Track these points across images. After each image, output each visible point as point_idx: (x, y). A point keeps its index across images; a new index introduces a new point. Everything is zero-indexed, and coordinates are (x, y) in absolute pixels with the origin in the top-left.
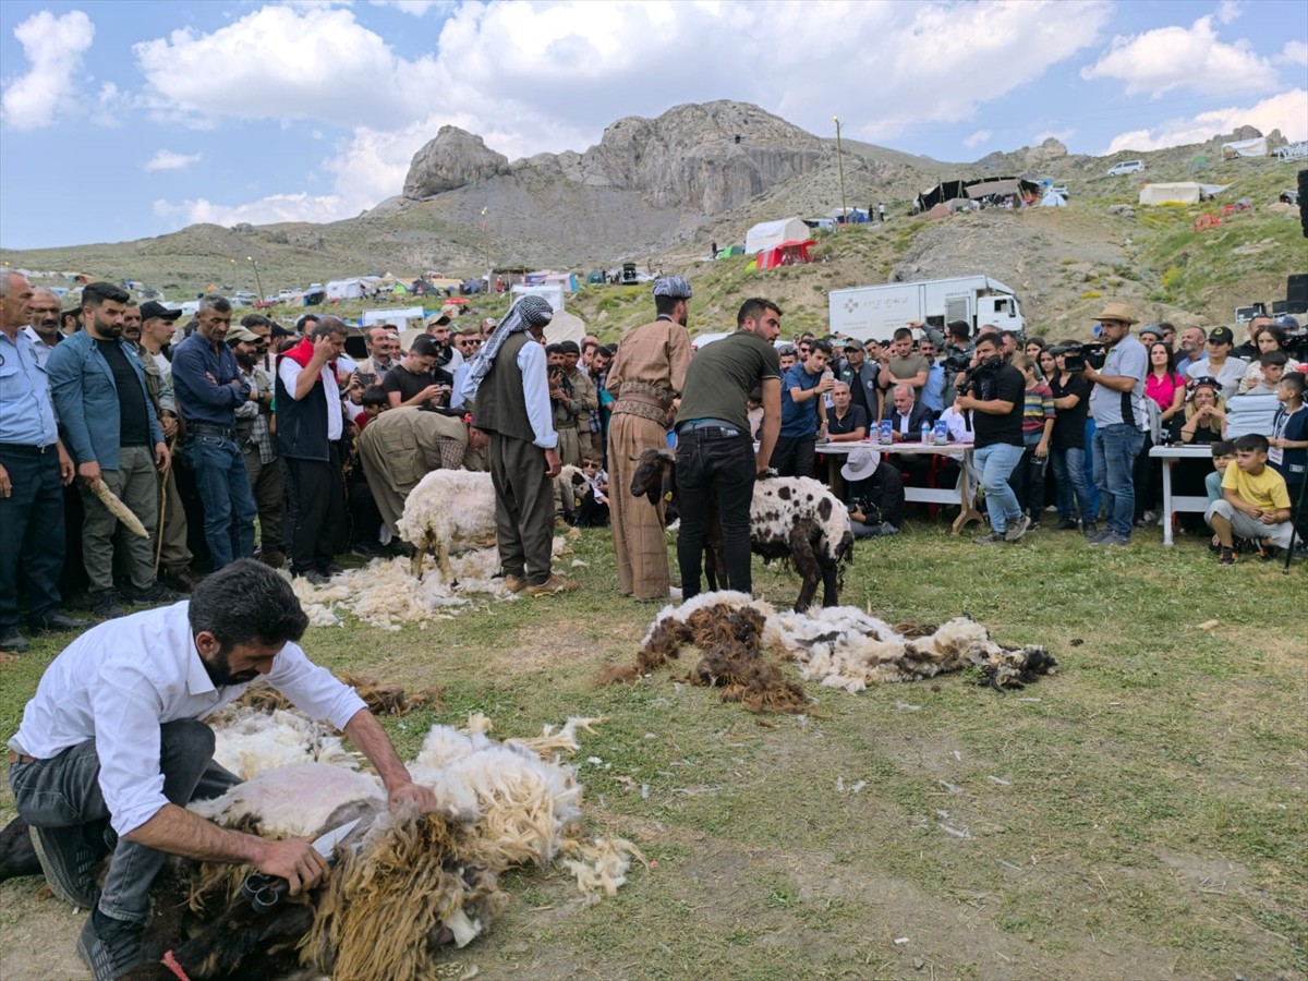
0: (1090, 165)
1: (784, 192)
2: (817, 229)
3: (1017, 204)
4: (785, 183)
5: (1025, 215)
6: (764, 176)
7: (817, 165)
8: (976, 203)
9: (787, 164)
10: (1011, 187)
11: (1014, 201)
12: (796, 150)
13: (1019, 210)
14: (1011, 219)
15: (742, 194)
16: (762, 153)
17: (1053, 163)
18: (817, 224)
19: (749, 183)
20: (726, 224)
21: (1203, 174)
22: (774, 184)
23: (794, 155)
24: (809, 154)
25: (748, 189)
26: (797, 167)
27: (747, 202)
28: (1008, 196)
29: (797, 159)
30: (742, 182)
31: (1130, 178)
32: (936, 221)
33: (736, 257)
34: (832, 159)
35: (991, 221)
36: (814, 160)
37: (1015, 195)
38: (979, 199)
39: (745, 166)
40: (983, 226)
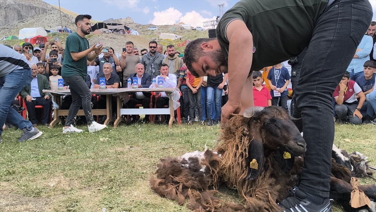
0: (141, 27)
1: (32, 20)
2: (50, 33)
3: (124, 33)
4: (33, 17)
5: (127, 37)
6: (23, 13)
7: (46, 12)
8: (110, 31)
9: (33, 11)
10: (121, 27)
11: (123, 32)
12: (37, 6)
13: (125, 35)
14: (122, 37)
15: (14, 19)
16: (22, 5)
17: (130, 25)
18: (50, 31)
19: (16, 15)
20: (7, 30)
21: (175, 32)
22: (27, 17)
23: (36, 8)
24: (42, 8)
25: (16, 17)
26: (38, 12)
27: (16, 22)
28: (121, 30)
29: (37, 10)
30: (13, 15)
31: (154, 31)
32: (97, 35)
33: (14, 40)
34: (52, 11)
35: (116, 37)
36: (44, 11)
37: (123, 30)
38: (111, 30)
39: (15, 9)
40: (114, 39)
